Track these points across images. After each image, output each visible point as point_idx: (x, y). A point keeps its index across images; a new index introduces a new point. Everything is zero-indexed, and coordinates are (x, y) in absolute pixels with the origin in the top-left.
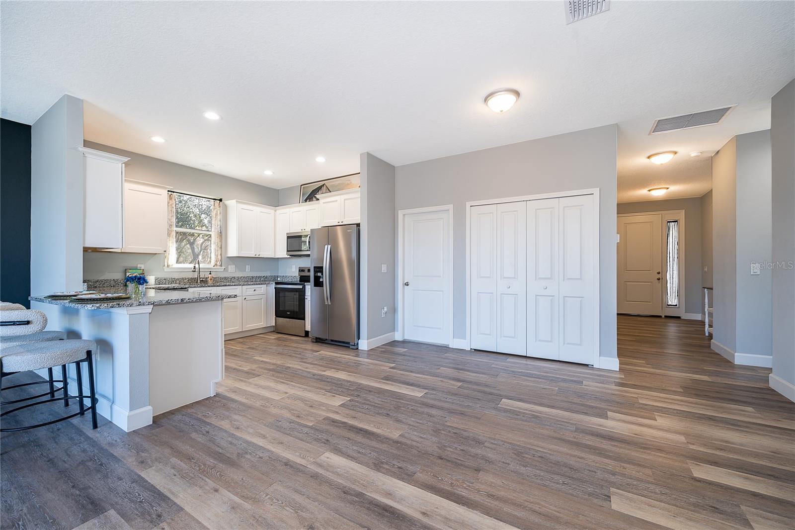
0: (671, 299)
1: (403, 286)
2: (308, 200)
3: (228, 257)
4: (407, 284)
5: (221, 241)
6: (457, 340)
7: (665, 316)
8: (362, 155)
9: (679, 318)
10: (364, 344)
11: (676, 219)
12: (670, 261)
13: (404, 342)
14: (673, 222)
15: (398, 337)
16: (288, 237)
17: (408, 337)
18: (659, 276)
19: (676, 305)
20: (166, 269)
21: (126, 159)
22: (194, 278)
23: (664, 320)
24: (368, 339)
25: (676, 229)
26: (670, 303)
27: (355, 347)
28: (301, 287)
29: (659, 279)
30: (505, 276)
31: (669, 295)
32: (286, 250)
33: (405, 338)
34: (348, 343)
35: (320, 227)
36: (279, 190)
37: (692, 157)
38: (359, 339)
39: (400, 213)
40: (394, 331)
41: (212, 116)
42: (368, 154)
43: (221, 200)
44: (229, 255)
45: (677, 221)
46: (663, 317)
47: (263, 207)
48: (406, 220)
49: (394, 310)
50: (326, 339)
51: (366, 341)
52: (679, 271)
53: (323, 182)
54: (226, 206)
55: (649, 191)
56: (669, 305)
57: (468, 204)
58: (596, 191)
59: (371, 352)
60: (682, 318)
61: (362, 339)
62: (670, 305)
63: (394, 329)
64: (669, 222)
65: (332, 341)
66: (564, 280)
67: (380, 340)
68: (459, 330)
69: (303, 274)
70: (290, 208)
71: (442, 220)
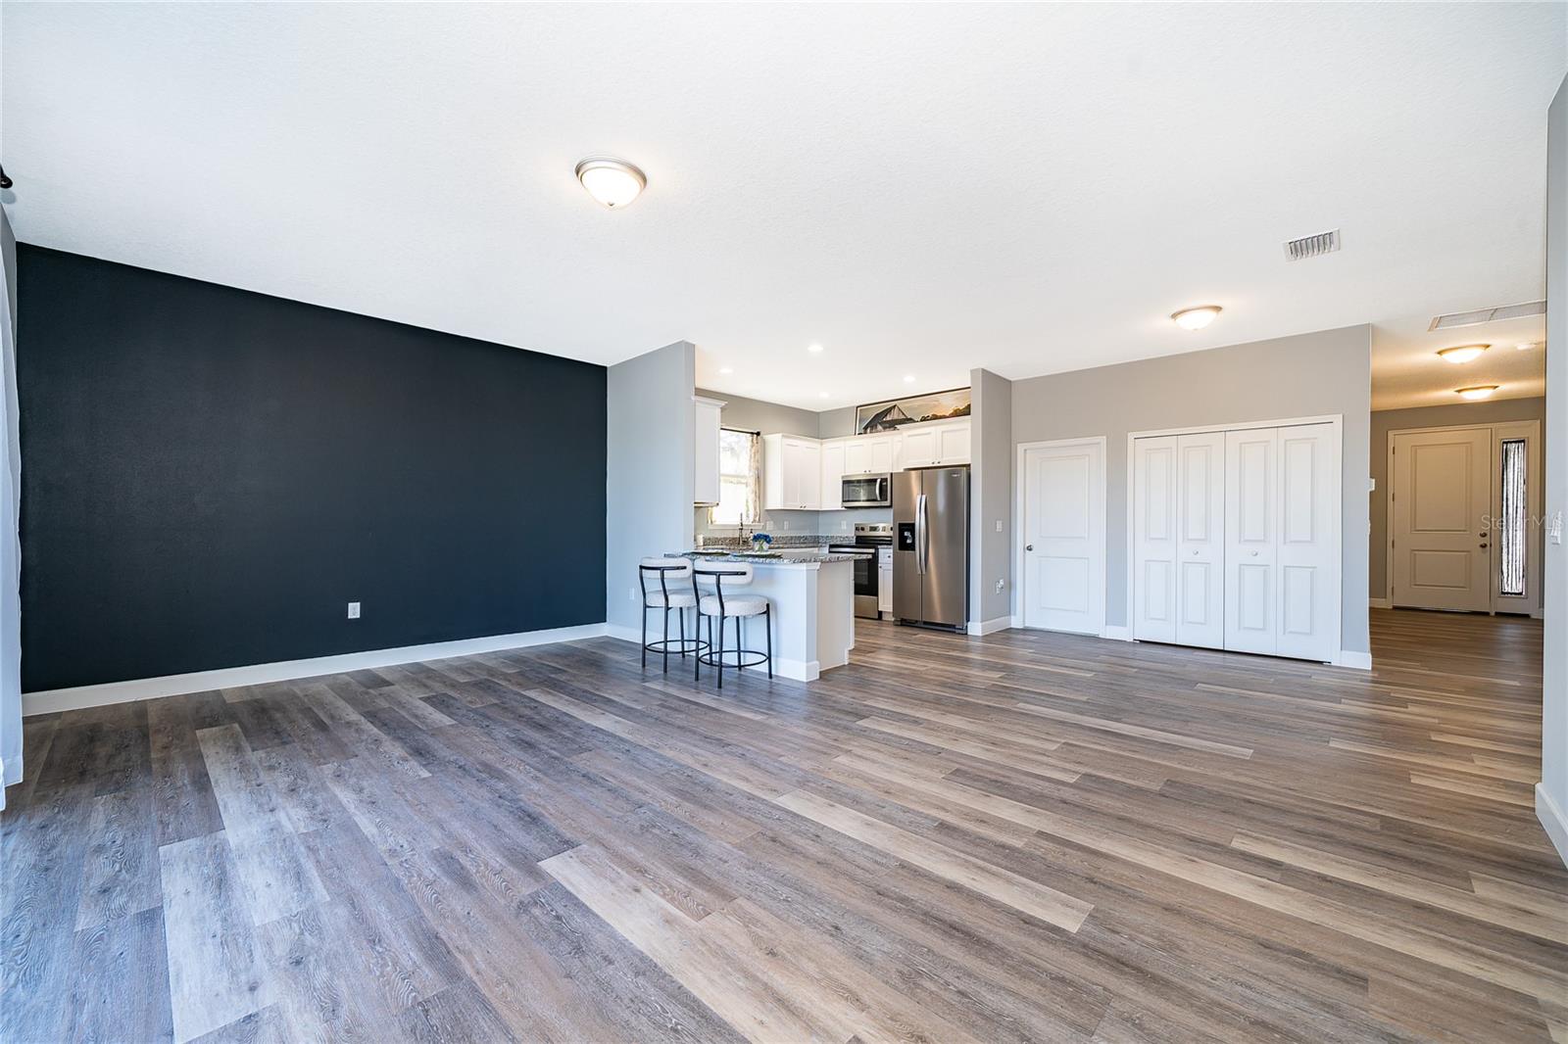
0: (1510, 582)
1: (1024, 552)
2: (868, 430)
3: (767, 510)
4: (1030, 549)
5: (759, 486)
6: (1112, 627)
7: (1497, 614)
8: (973, 372)
9: (1527, 616)
10: (975, 628)
11: (1521, 436)
12: (1507, 513)
13: (1026, 630)
14: (1515, 442)
15: (1016, 623)
16: (844, 482)
17: (1029, 624)
18: (1486, 540)
19: (1521, 594)
20: (710, 527)
21: (723, 404)
22: (734, 539)
23: (1494, 620)
24: (982, 622)
25: (1521, 455)
26: (1507, 589)
27: (964, 632)
28: (872, 551)
29: (1484, 546)
30: (1190, 537)
31: (1505, 575)
32: (841, 500)
33: (1026, 625)
34: (954, 626)
35: (902, 471)
36: (818, 413)
37: (1520, 351)
38: (968, 620)
39: (1020, 448)
40: (1010, 614)
41: (816, 348)
42: (983, 370)
43: (758, 434)
44: (770, 506)
45: (1523, 441)
46: (1493, 614)
47: (808, 441)
48: (1029, 458)
49: (1010, 586)
50: (917, 621)
51: (980, 624)
52: (1527, 530)
53: (894, 403)
54: (764, 441)
55: (1459, 391)
56: (1505, 593)
57: (1131, 436)
58: (1338, 419)
59: (987, 638)
60: (1533, 617)
61: (974, 621)
62: (1508, 593)
63: (1008, 612)
64: (1507, 443)
65: (925, 623)
66: (1285, 543)
67: (998, 624)
68: (1116, 614)
69: (862, 533)
70: (845, 440)
71: (1087, 459)
